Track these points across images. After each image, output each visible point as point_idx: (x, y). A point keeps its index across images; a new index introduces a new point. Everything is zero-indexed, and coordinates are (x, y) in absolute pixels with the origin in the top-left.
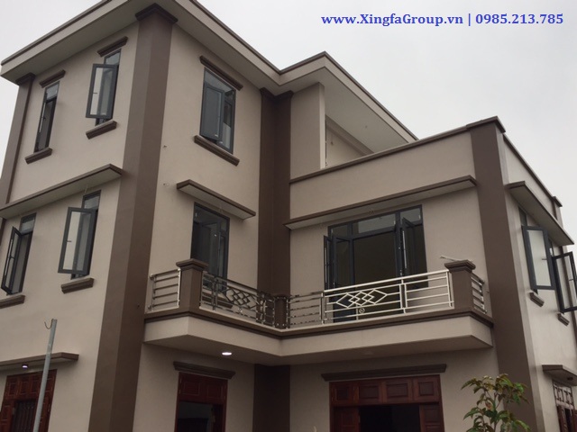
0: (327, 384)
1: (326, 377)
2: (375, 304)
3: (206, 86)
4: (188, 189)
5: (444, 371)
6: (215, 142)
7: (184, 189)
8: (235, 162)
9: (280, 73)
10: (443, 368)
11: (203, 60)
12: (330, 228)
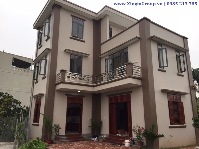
0: (108, 97)
1: (108, 96)
2: (111, 76)
3: (73, 22)
4: (67, 51)
5: (131, 93)
6: (77, 37)
7: (66, 51)
8: (84, 42)
9: (97, 14)
10: (131, 92)
11: (72, 16)
12: (109, 56)
